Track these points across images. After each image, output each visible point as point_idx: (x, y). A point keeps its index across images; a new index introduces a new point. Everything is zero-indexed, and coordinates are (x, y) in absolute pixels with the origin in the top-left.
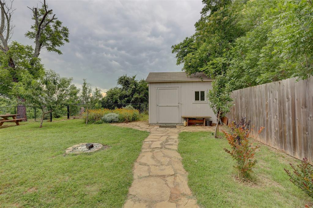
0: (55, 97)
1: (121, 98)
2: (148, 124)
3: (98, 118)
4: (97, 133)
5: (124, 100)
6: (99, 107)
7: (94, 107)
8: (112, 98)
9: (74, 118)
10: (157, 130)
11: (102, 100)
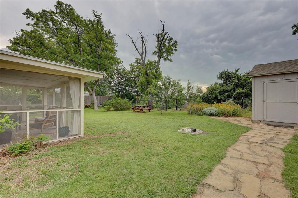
0: (169, 93)
1: (221, 93)
2: (252, 121)
3: (199, 111)
4: (198, 122)
5: (225, 95)
6: (200, 102)
7: (195, 102)
8: (212, 94)
9: (181, 110)
10: (261, 128)
11: (203, 95)
